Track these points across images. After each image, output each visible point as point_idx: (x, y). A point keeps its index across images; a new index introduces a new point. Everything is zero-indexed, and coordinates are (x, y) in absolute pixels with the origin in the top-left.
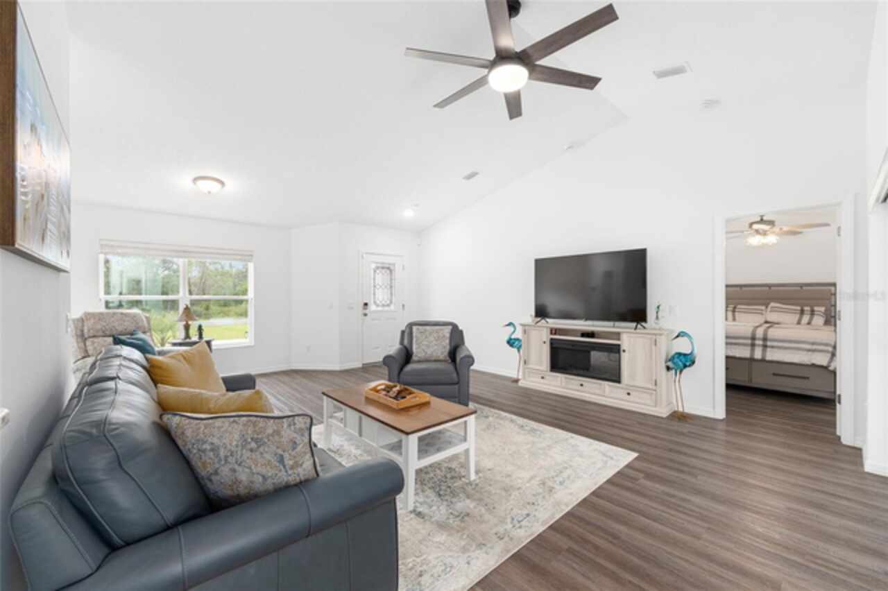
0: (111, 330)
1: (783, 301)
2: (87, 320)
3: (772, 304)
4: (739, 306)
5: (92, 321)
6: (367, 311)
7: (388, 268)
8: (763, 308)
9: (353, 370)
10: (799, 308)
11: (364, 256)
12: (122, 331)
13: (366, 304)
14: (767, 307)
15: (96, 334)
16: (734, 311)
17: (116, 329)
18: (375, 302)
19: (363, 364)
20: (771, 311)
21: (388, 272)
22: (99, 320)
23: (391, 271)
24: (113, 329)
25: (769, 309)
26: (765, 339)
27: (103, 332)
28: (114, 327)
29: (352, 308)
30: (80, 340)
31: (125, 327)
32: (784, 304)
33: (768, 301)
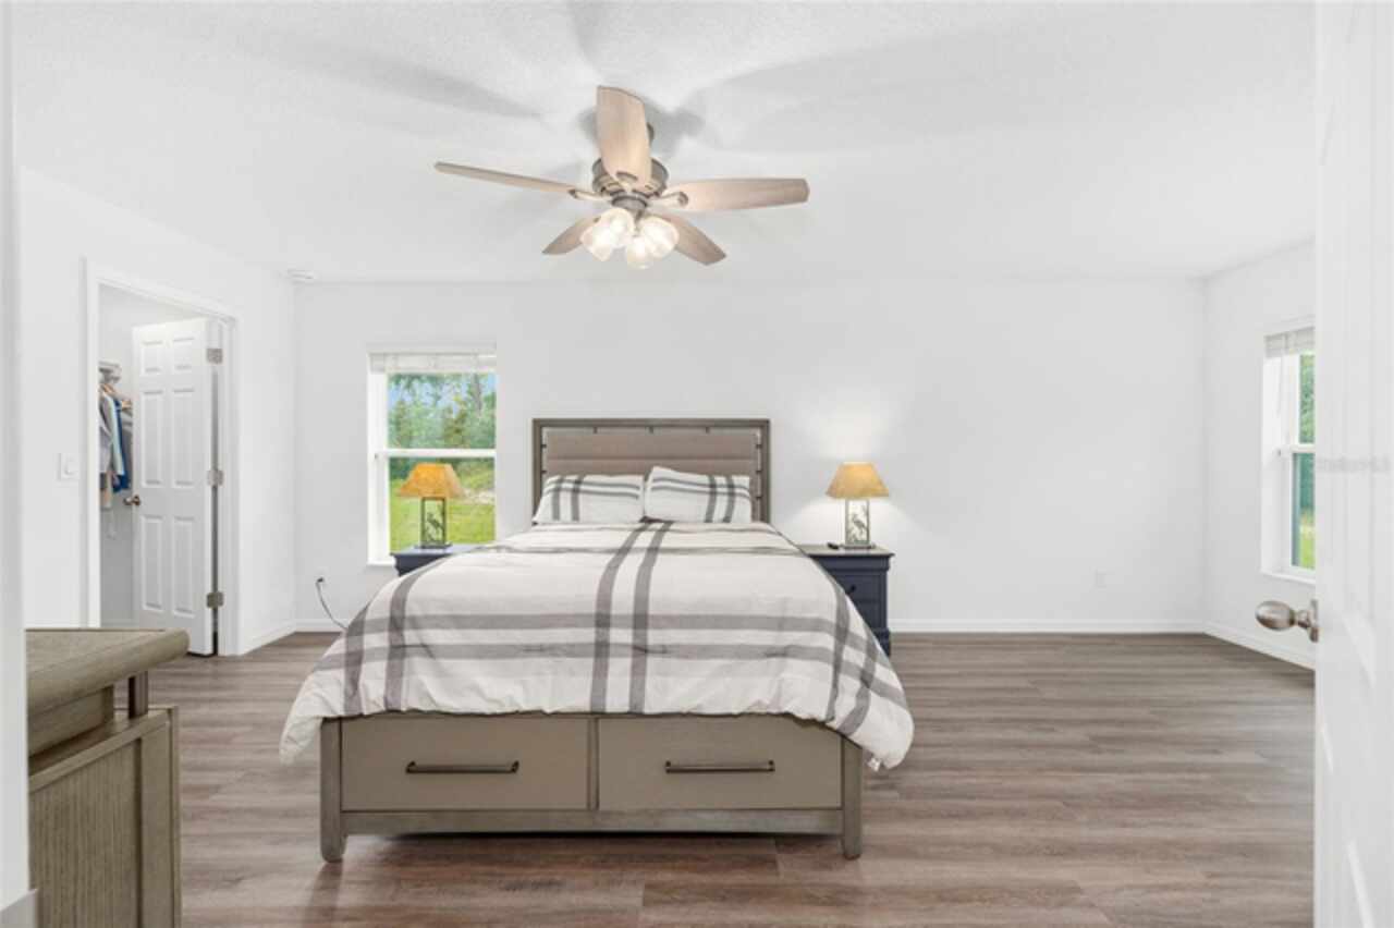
1: (672, 462)
3: (657, 471)
4: (588, 478)
8: (638, 479)
10: (705, 479)
14: (646, 479)
16: (575, 492)
20: (654, 489)
25: (650, 484)
26: (640, 621)
32: (677, 469)
33: (646, 463)
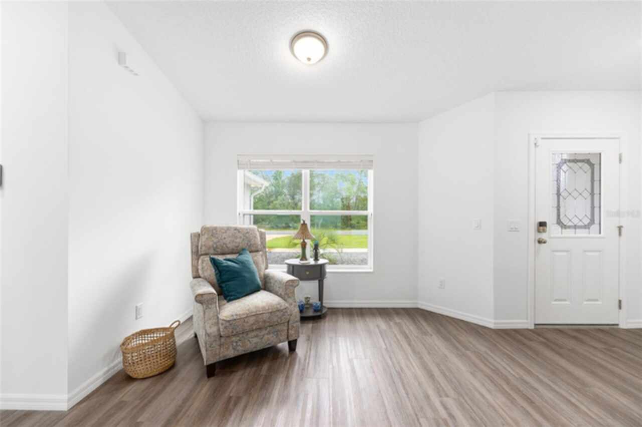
0: (222, 247)
2: (202, 235)
5: (206, 236)
6: (544, 236)
7: (588, 162)
9: (516, 331)
11: (540, 142)
12: (233, 249)
13: (542, 224)
15: (207, 252)
17: (227, 247)
18: (559, 222)
19: (536, 325)
21: (586, 167)
22: (212, 235)
23: (592, 166)
24: (224, 246)
27: (214, 250)
28: (224, 244)
29: (516, 230)
30: (195, 257)
31: (237, 245)
